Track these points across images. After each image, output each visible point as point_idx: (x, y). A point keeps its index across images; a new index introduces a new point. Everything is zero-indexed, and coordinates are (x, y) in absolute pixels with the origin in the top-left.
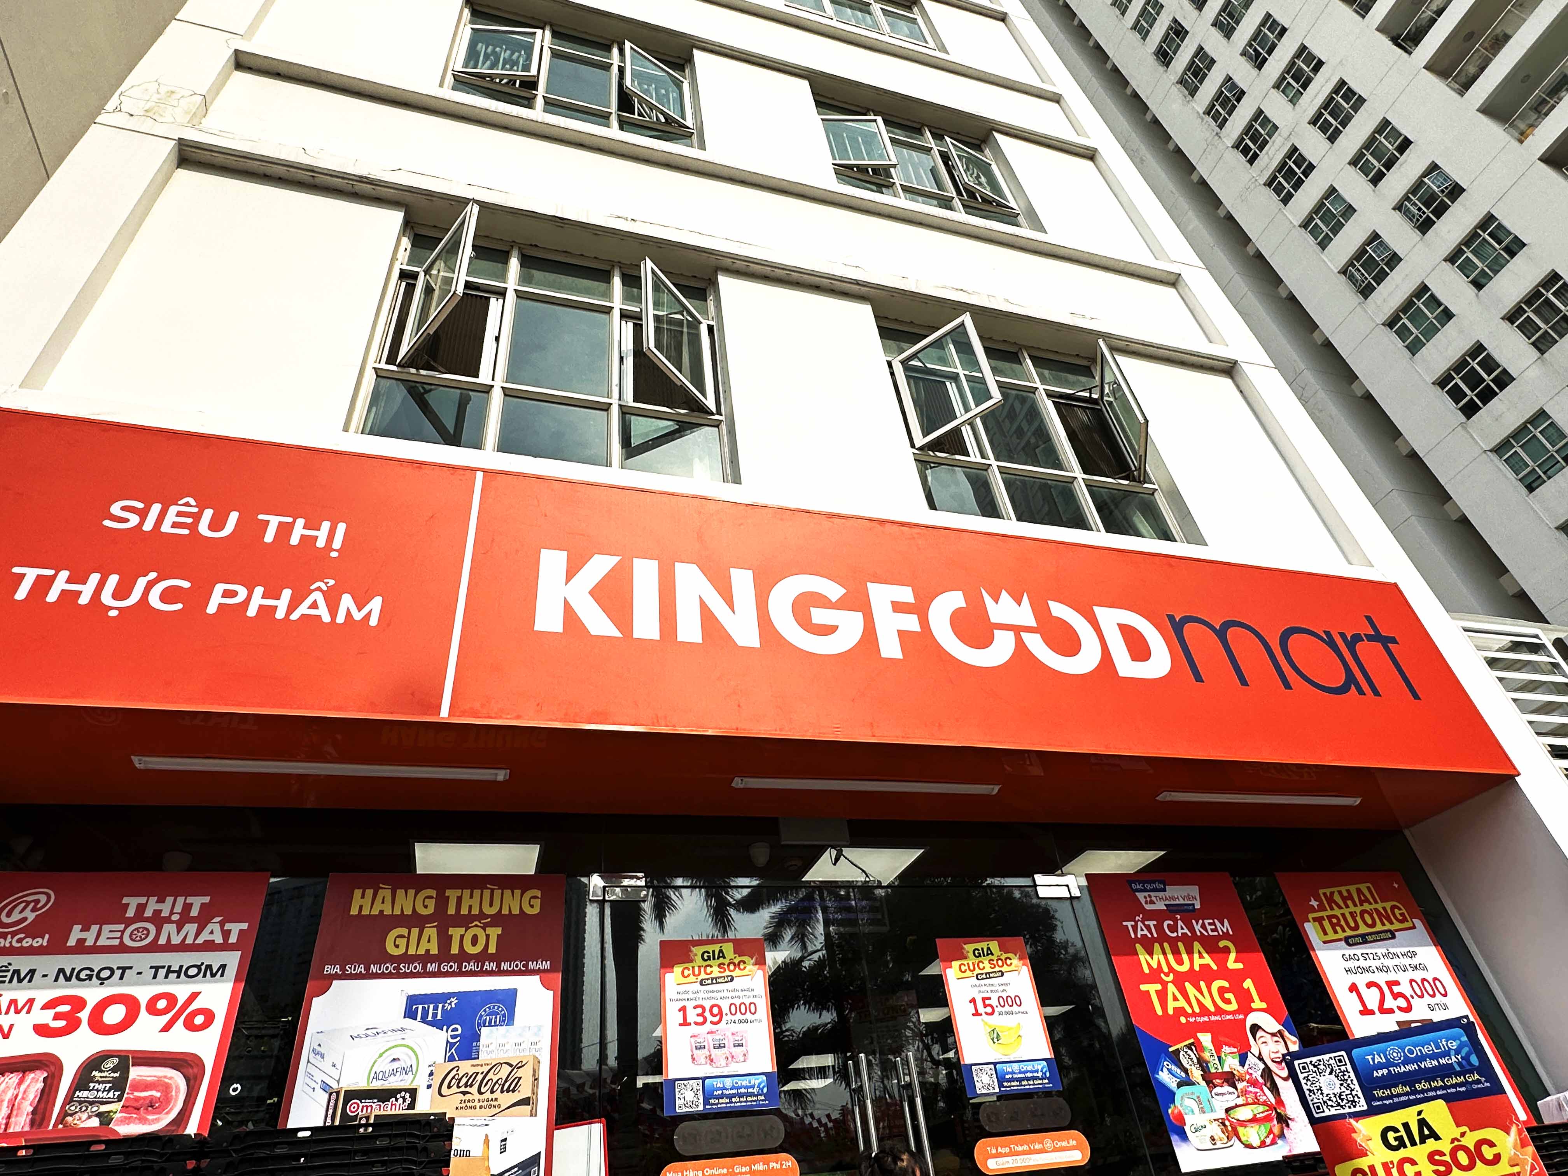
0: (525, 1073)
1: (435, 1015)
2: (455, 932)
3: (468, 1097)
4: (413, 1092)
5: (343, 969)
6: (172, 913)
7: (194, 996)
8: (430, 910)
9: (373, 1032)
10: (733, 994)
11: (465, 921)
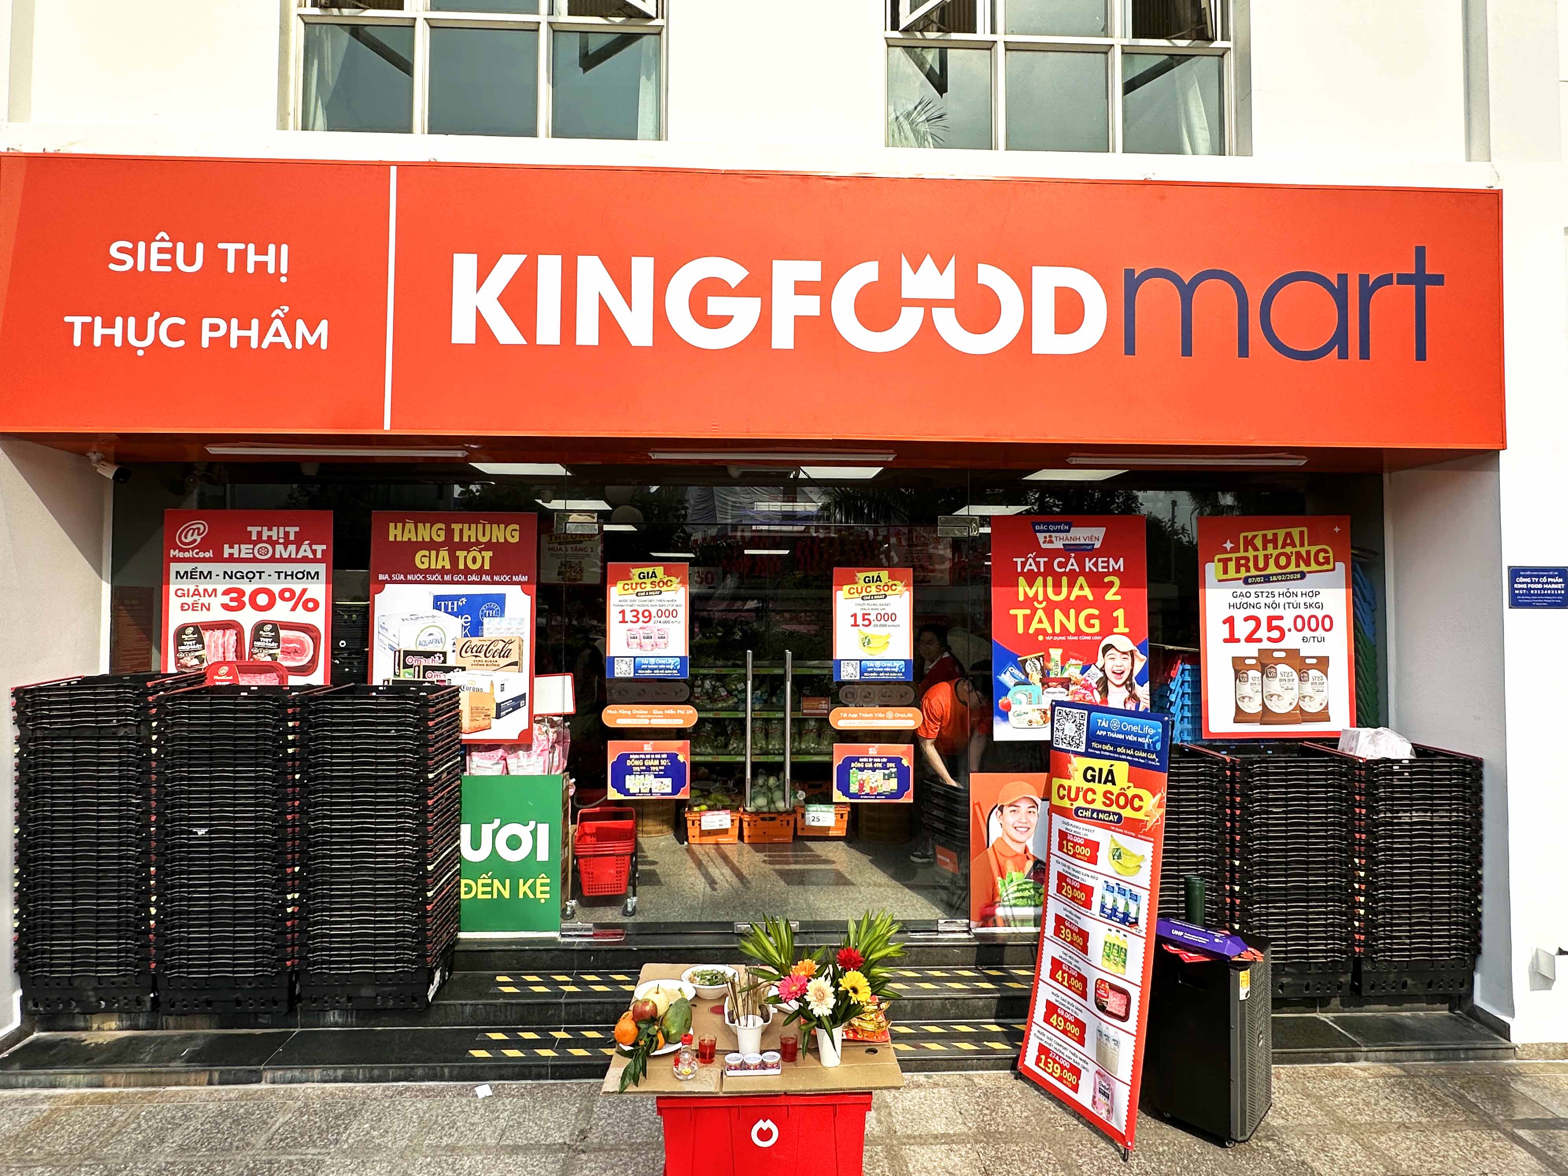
0: (514, 647)
1: (453, 609)
2: (461, 554)
3: (478, 659)
4: (444, 654)
5: (390, 577)
6: (279, 538)
7: (304, 591)
8: (442, 539)
9: (414, 617)
10: (661, 603)
11: (467, 547)
